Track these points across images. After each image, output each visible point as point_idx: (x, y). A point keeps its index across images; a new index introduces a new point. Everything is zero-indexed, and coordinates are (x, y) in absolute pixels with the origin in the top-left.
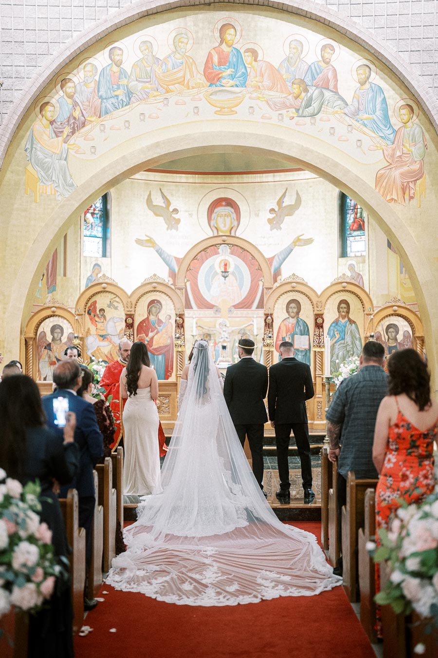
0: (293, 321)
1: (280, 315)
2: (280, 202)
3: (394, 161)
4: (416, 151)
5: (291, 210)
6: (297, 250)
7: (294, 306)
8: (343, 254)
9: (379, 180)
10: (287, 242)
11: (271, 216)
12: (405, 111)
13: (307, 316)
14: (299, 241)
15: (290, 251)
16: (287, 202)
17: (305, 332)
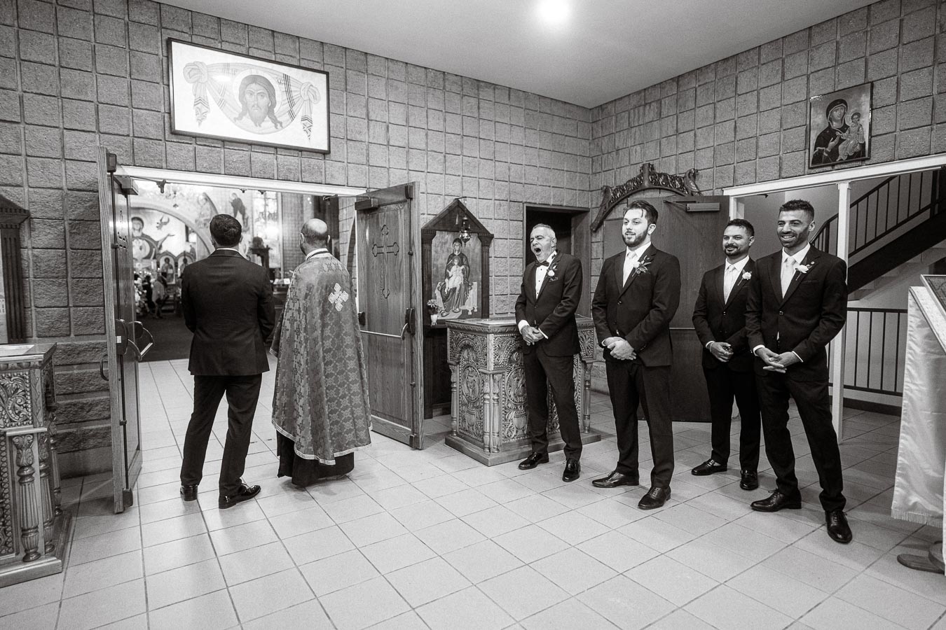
0: (167, 265)
1: (162, 262)
2: (161, 220)
3: (201, 215)
4: (209, 212)
5: (166, 223)
6: (169, 238)
7: (167, 260)
8: (187, 240)
9: (196, 221)
10: (165, 235)
11: (158, 225)
12: (204, 201)
13: (172, 262)
14: (169, 235)
15: (165, 238)
16: (163, 221)
17: (171, 268)
